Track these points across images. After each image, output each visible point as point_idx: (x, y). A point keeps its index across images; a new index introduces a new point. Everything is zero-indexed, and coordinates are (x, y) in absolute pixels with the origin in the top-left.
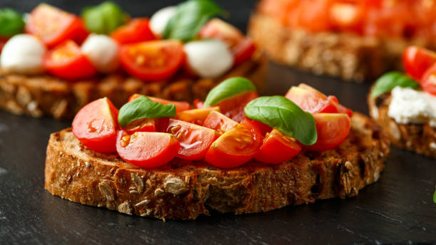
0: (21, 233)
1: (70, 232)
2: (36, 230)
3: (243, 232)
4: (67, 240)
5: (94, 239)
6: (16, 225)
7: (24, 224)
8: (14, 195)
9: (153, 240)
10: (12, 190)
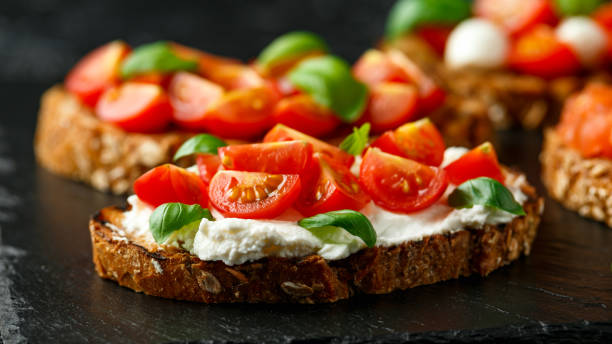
0: (57, 325)
1: (124, 323)
2: (75, 322)
3: (357, 316)
4: (120, 332)
5: (156, 330)
6: (49, 317)
7: (58, 315)
8: (40, 280)
9: (237, 329)
10: (37, 275)
